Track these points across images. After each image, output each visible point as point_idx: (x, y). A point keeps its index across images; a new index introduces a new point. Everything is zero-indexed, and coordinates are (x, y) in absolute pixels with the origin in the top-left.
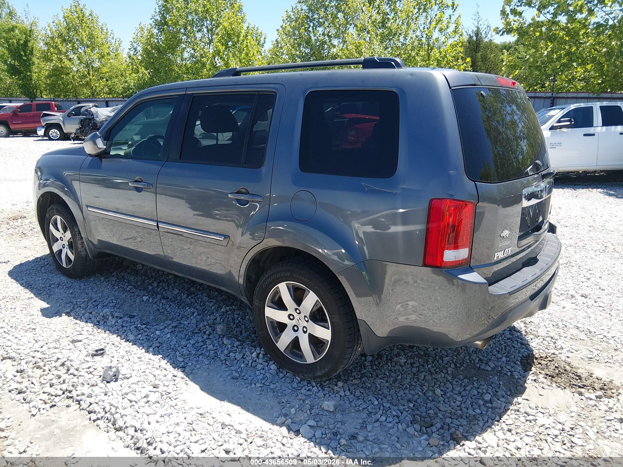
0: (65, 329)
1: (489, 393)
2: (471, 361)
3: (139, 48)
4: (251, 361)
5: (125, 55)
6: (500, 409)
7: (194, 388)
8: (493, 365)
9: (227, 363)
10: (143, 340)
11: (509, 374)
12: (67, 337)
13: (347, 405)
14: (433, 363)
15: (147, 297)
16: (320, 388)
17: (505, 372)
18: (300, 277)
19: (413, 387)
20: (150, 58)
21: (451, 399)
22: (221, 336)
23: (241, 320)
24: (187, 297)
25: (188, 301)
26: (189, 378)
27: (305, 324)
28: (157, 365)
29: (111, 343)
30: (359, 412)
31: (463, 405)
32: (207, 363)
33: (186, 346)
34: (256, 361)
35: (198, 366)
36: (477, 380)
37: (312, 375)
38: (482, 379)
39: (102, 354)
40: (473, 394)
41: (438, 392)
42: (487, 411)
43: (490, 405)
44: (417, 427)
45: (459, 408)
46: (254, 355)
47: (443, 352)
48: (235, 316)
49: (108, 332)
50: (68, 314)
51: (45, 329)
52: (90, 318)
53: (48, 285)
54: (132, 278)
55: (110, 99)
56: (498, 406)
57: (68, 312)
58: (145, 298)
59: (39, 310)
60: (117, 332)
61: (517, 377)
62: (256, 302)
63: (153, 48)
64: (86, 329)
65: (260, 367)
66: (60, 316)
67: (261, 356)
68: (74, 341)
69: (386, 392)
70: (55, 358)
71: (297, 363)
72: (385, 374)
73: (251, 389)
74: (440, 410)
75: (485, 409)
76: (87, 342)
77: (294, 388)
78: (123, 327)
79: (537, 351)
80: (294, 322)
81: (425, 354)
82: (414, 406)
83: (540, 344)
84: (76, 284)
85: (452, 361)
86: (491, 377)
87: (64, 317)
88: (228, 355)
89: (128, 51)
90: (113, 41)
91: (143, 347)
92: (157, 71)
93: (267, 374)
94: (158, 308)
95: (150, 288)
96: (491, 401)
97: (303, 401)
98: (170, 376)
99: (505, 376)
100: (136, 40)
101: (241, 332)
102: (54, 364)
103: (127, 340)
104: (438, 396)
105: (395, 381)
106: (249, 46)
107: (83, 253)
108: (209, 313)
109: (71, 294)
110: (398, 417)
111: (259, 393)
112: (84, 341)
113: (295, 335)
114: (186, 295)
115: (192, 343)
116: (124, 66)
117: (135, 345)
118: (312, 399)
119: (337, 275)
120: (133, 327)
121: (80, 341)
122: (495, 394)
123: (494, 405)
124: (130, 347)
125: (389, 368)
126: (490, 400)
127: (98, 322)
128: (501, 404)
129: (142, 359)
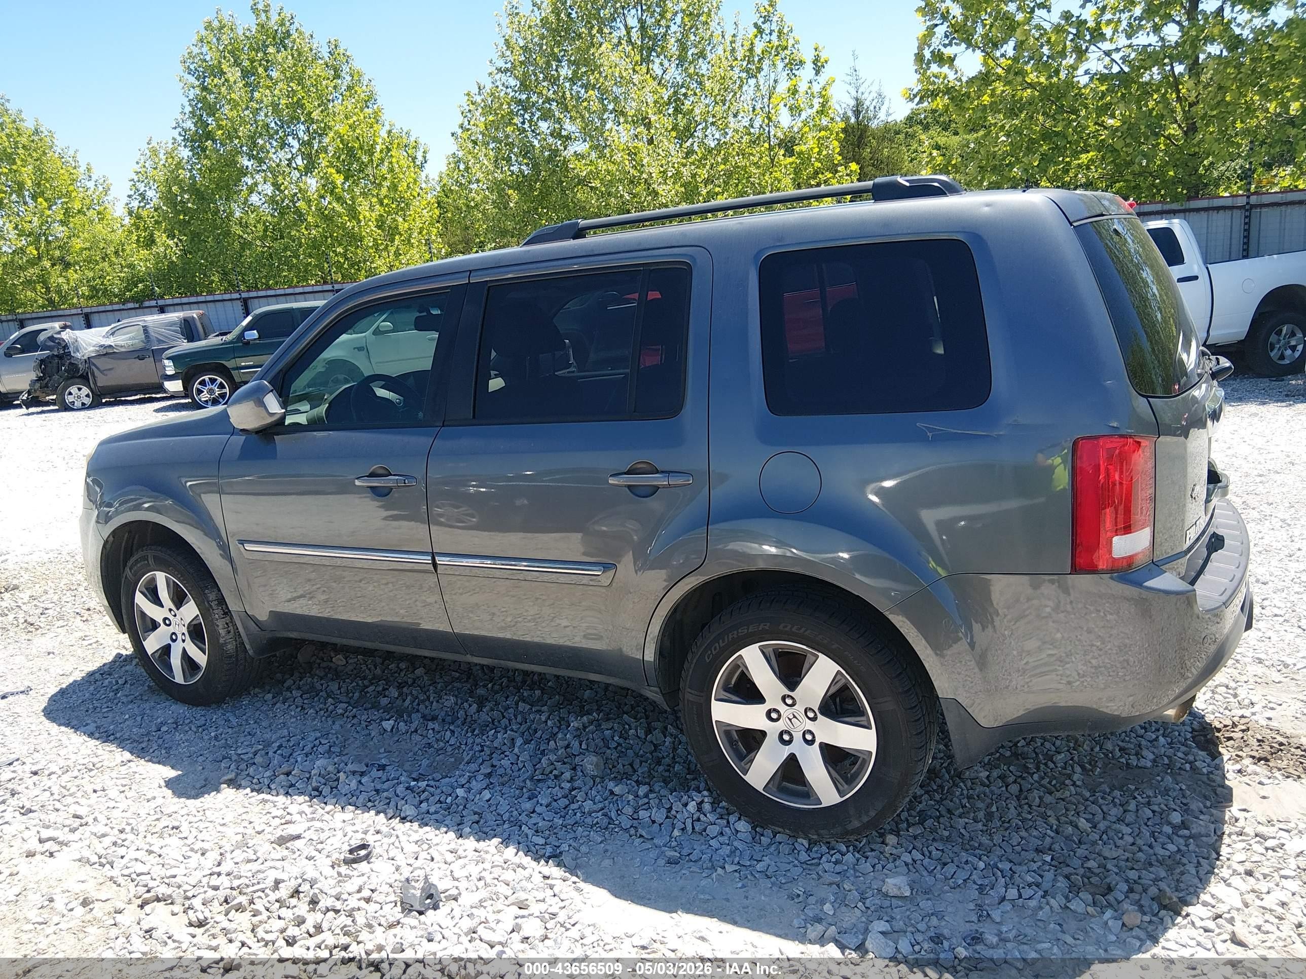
0: (244, 817)
1: (1175, 810)
2: (1107, 756)
3: (150, 194)
4: (689, 821)
5: (119, 211)
6: (1208, 835)
7: (599, 896)
8: (1152, 756)
9: (641, 831)
10: (436, 812)
11: (1188, 766)
12: (259, 833)
13: (930, 880)
14: (1038, 768)
15: (391, 722)
16: (857, 855)
17: (1178, 765)
18: (794, 630)
19: (1031, 823)
20: (178, 213)
21: (1111, 833)
22: (598, 780)
23: (621, 741)
24: (479, 711)
25: (484, 717)
26: (577, 876)
27: (809, 725)
28: (498, 860)
29: (372, 831)
30: (958, 890)
31: (1139, 842)
32: (600, 840)
33: (534, 812)
34: (699, 820)
35: (584, 849)
36: (1137, 789)
37: (839, 829)
38: (1145, 785)
39: (367, 857)
40: (1145, 817)
41: (1083, 823)
42: (1187, 845)
43: (1186, 832)
44: (1086, 896)
45: (1135, 848)
46: (692, 807)
47: (1047, 745)
48: (607, 733)
49: (351, 808)
50: (234, 783)
51: (202, 825)
52: (292, 785)
53: (154, 728)
54: (334, 686)
55: (94, 310)
56: (1203, 831)
57: (231, 780)
58: (388, 725)
59: (163, 784)
60: (370, 804)
61: (1205, 770)
62: (689, 695)
63: (183, 191)
64: (293, 809)
65: (713, 830)
66: (218, 791)
67: (707, 807)
68: (282, 841)
69: (985, 840)
70: (270, 883)
71: (798, 809)
72: (964, 807)
73: (720, 879)
74: (1105, 858)
75: (1182, 841)
76: (315, 838)
77: (805, 863)
78: (377, 791)
79: (1212, 717)
80: (781, 725)
81: (1015, 755)
82: (1052, 859)
83: (1211, 701)
84: (216, 716)
85: (1072, 759)
86: (1159, 778)
87: (228, 793)
88: (635, 816)
89: (126, 200)
90: (91, 185)
91: (447, 826)
92: (195, 237)
93: (736, 844)
94: (425, 741)
95: (384, 701)
96: (1184, 825)
97: (838, 886)
98: (537, 878)
99: (1182, 772)
100: (143, 176)
101: (631, 765)
102: (273, 896)
103: (403, 819)
104: (1085, 831)
105: (989, 816)
106: (397, 170)
107: (231, 647)
108: (545, 736)
109: (216, 737)
110: (1038, 885)
111: (740, 885)
112: (308, 835)
113: (786, 751)
114: (475, 706)
115: (544, 802)
116: (120, 234)
117: (427, 825)
118: (852, 878)
119: (886, 614)
120: (400, 789)
121: (298, 837)
122: (1186, 809)
123: (1193, 832)
124: (416, 832)
125: (965, 792)
126: (1183, 822)
127: (316, 789)
128: (1206, 827)
129: (460, 852)
